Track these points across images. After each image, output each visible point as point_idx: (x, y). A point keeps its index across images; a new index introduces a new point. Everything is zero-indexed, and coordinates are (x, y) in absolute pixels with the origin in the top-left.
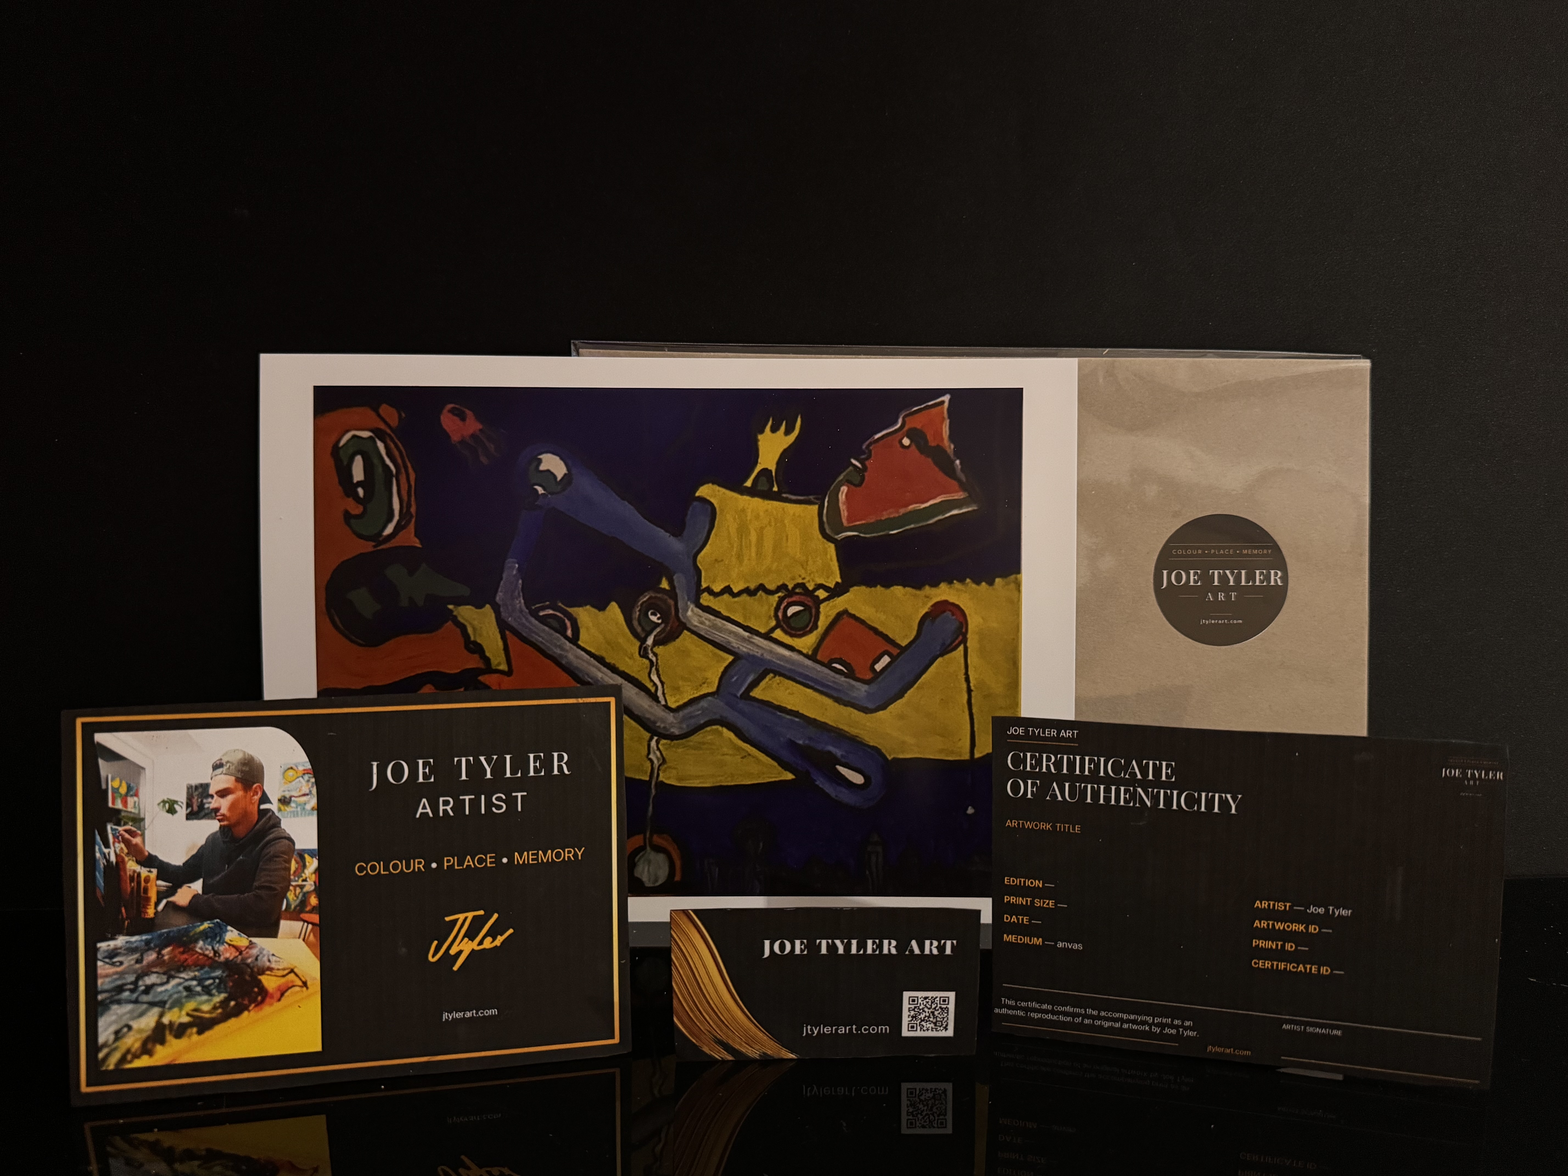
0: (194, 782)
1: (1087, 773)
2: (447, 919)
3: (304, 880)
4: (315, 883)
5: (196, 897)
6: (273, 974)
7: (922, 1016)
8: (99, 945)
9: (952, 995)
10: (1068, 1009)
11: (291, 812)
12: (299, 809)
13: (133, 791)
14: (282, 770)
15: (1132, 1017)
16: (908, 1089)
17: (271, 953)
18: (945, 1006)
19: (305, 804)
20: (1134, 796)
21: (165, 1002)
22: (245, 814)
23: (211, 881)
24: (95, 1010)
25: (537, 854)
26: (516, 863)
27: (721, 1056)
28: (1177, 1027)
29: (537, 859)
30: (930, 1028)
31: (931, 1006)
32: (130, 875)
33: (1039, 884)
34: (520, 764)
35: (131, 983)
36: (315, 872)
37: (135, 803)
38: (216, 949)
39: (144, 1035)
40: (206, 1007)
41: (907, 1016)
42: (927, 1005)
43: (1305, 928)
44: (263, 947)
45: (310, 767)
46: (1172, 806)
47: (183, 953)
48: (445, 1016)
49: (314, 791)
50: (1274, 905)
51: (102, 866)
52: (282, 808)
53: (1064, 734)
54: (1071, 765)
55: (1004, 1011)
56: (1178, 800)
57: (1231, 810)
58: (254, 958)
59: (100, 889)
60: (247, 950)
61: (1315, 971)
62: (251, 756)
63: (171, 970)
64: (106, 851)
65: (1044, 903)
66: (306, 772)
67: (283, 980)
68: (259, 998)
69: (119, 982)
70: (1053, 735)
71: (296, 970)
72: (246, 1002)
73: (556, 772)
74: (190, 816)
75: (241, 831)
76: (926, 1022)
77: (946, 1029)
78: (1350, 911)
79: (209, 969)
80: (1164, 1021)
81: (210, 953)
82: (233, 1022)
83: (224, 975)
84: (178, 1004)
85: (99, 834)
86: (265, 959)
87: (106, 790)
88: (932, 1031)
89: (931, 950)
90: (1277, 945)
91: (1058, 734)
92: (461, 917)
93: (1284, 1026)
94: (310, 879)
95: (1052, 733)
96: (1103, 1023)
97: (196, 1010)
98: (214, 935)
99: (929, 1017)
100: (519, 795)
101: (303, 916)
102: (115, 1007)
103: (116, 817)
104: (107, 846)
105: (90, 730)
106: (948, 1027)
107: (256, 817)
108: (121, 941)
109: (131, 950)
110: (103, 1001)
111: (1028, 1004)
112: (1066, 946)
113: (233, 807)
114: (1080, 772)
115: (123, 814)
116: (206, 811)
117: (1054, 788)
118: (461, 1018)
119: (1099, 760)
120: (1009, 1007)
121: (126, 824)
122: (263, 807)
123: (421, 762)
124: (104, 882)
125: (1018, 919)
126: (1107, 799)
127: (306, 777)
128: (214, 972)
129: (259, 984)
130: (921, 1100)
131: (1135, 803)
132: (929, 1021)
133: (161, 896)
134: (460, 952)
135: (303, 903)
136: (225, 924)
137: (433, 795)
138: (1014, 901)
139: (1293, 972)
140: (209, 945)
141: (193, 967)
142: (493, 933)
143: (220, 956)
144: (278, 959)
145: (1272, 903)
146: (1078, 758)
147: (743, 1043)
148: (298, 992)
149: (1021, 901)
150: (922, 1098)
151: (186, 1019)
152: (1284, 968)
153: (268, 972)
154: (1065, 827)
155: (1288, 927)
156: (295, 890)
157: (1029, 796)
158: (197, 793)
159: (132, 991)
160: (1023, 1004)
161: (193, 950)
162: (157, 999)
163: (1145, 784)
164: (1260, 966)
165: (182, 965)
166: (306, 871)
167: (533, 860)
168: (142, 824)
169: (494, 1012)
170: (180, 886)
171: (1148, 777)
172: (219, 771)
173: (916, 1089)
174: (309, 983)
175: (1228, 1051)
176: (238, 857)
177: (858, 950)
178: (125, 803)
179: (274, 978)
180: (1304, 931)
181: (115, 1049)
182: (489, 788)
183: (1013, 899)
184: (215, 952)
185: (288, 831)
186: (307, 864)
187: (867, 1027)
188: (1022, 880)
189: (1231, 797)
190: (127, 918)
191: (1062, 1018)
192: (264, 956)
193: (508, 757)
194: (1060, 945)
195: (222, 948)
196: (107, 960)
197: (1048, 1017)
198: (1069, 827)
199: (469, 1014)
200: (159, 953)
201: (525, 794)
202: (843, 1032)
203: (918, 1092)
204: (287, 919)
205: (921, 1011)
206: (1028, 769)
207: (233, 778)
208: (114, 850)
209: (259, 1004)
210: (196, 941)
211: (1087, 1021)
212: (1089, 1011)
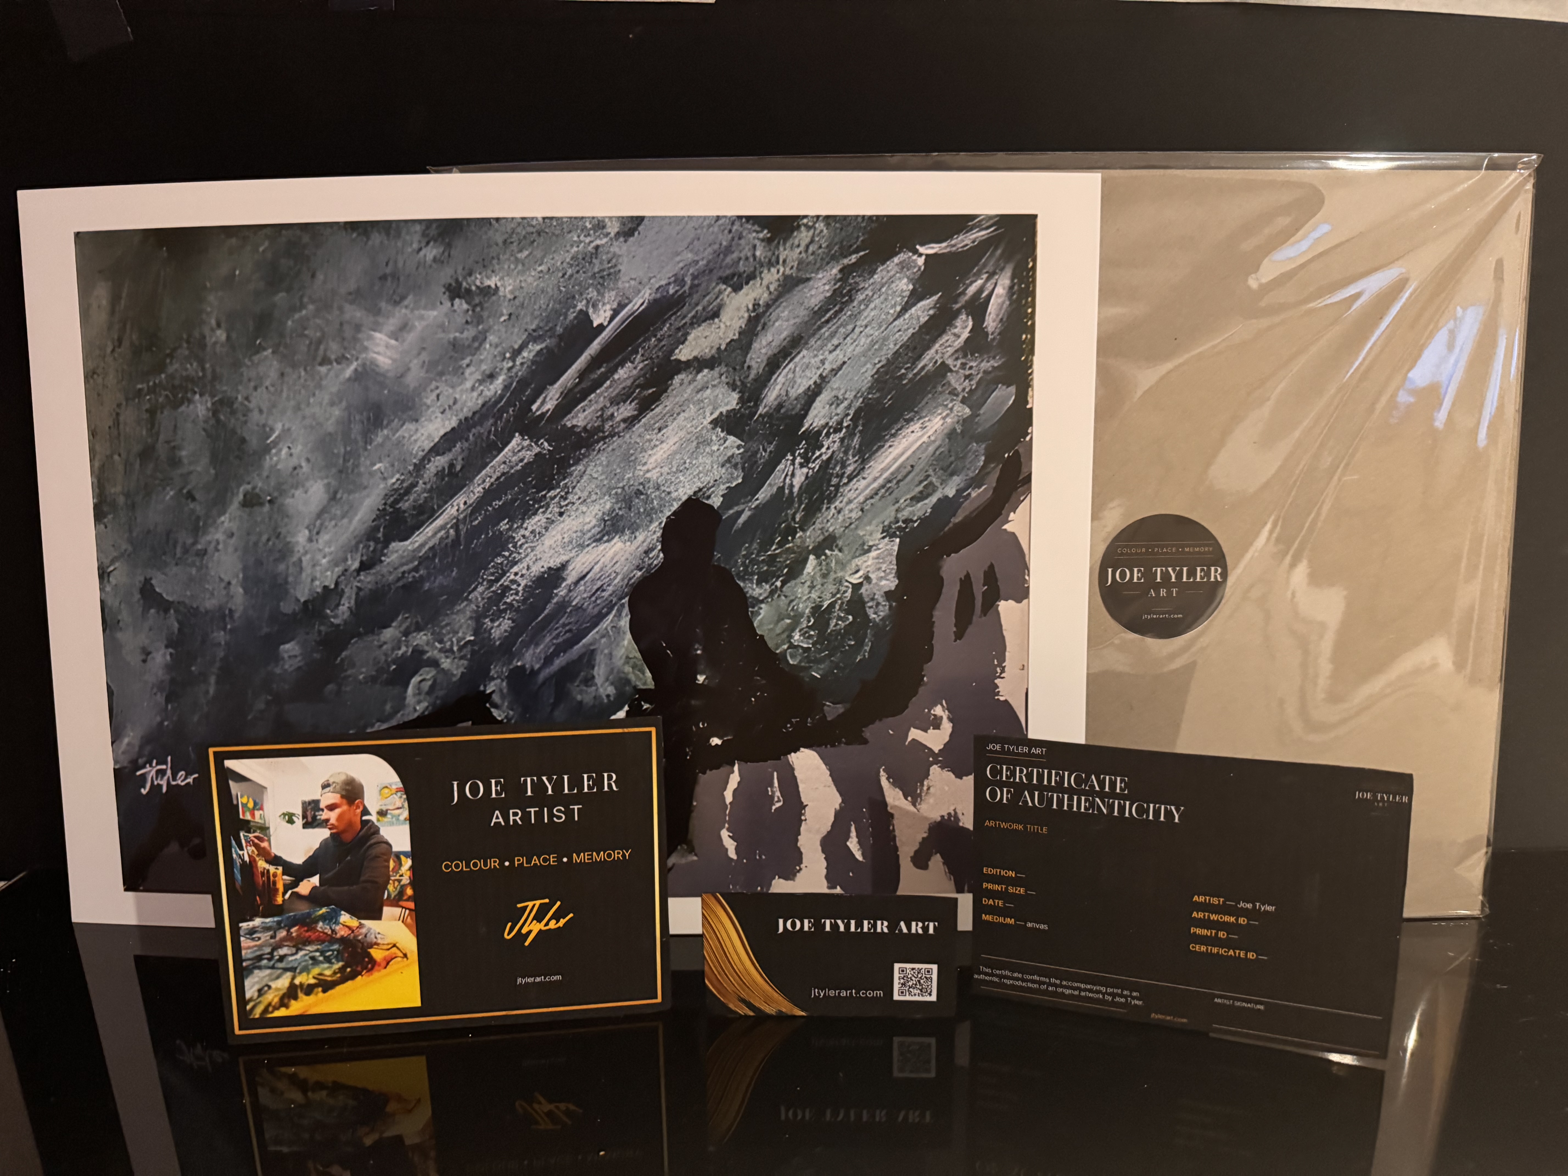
0: (308, 798)
1: (1053, 784)
2: (519, 906)
3: (401, 876)
4: (409, 878)
5: (314, 888)
6: (379, 947)
7: (910, 984)
8: (241, 925)
9: (935, 967)
10: (1036, 978)
11: (387, 822)
12: (394, 819)
13: (258, 806)
14: (379, 788)
15: (1089, 985)
16: (899, 1042)
17: (377, 931)
18: (929, 976)
19: (399, 815)
20: (1092, 804)
21: (296, 968)
22: (350, 824)
23: (326, 876)
24: (242, 973)
25: (592, 855)
26: (574, 862)
27: (746, 1012)
28: (1126, 997)
29: (592, 859)
30: (917, 996)
31: (917, 975)
32: (261, 871)
33: (1012, 874)
34: (576, 782)
35: (268, 954)
36: (409, 869)
37: (261, 817)
38: (333, 928)
39: (281, 993)
40: (328, 972)
41: (898, 984)
42: (914, 975)
43: (1235, 919)
44: (371, 926)
45: (401, 786)
46: (1125, 814)
47: (307, 931)
48: (519, 980)
49: (406, 805)
50: (1209, 900)
51: (238, 864)
53: (1034, 752)
54: (1040, 777)
55: (982, 977)
56: (1131, 810)
57: (1175, 820)
58: (364, 935)
59: (240, 884)
60: (358, 929)
61: (1243, 955)
62: (353, 777)
63: (299, 944)
64: (240, 852)
65: (1016, 889)
66: (399, 790)
67: (387, 953)
68: (370, 966)
69: (258, 953)
70: (1025, 752)
71: (397, 945)
72: (359, 969)
73: (606, 789)
74: (306, 826)
75: (347, 837)
76: (914, 989)
77: (930, 995)
78: (1273, 908)
79: (328, 944)
80: (1116, 991)
81: (329, 931)
82: (348, 985)
83: (341, 948)
84: (306, 969)
85: (234, 839)
86: (373, 936)
87: (237, 805)
88: (919, 997)
89: (917, 930)
90: (1211, 933)
91: (1030, 750)
92: (530, 903)
93: (1216, 1000)
94: (405, 875)
95: (1025, 750)
96: (1064, 991)
97: (321, 974)
98: (331, 918)
99: (916, 985)
100: (576, 807)
101: (401, 903)
102: (257, 972)
103: (246, 825)
104: (241, 849)
105: (220, 758)
106: (933, 994)
107: (359, 826)
108: (257, 922)
109: (266, 929)
110: (248, 966)
111: (1002, 972)
112: (1034, 926)
113: (340, 818)
114: (1048, 783)
115: (252, 823)
117: (1025, 795)
118: (532, 983)
119: (1064, 774)
120: (986, 974)
122: (364, 818)
123: (493, 781)
124: (241, 877)
125: (994, 902)
126: (1070, 806)
127: (399, 794)
128: (332, 946)
129: (369, 955)
130: (909, 1051)
131: (1093, 811)
132: (916, 989)
133: (287, 888)
134: (530, 931)
135: (401, 893)
136: (339, 909)
137: (504, 807)
139: (1224, 955)
140: (327, 925)
141: (316, 942)
142: (557, 916)
143: (336, 934)
144: (382, 936)
145: (1207, 898)
146: (1046, 771)
147: (763, 1003)
148: (399, 962)
149: (997, 887)
150: (910, 1049)
151: (312, 981)
152: (1217, 952)
153: (376, 947)
154: (1034, 828)
155: (1221, 918)
157: (1005, 801)
158: (310, 808)
159: (269, 960)
160: (998, 972)
161: (315, 929)
162: (289, 966)
163: (1102, 795)
164: (1196, 950)
165: (307, 941)
166: (402, 869)
167: (588, 859)
169: (558, 977)
170: (302, 880)
171: (1105, 789)
172: (327, 789)
173: (905, 1042)
174: (409, 955)
175: (1168, 1018)
176: (346, 857)
177: (856, 928)
178: (253, 814)
179: (380, 951)
180: (1234, 922)
181: (259, 1003)
182: (550, 802)
183: (990, 886)
184: (333, 931)
185: (385, 837)
186: (403, 863)
187: (865, 992)
188: (998, 870)
189: (1175, 809)
190: (261, 904)
191: (1030, 985)
192: (371, 934)
193: (566, 777)
194: (1029, 925)
195: (337, 928)
196: (248, 936)
197: (1019, 983)
198: (1037, 829)
199: (538, 980)
200: (288, 931)
201: (581, 806)
202: (845, 995)
203: (907, 1044)
205: (909, 979)
206: (1004, 779)
207: (339, 795)
208: (247, 852)
209: (370, 970)
210: (317, 922)
211: (1050, 989)
212: (1053, 980)
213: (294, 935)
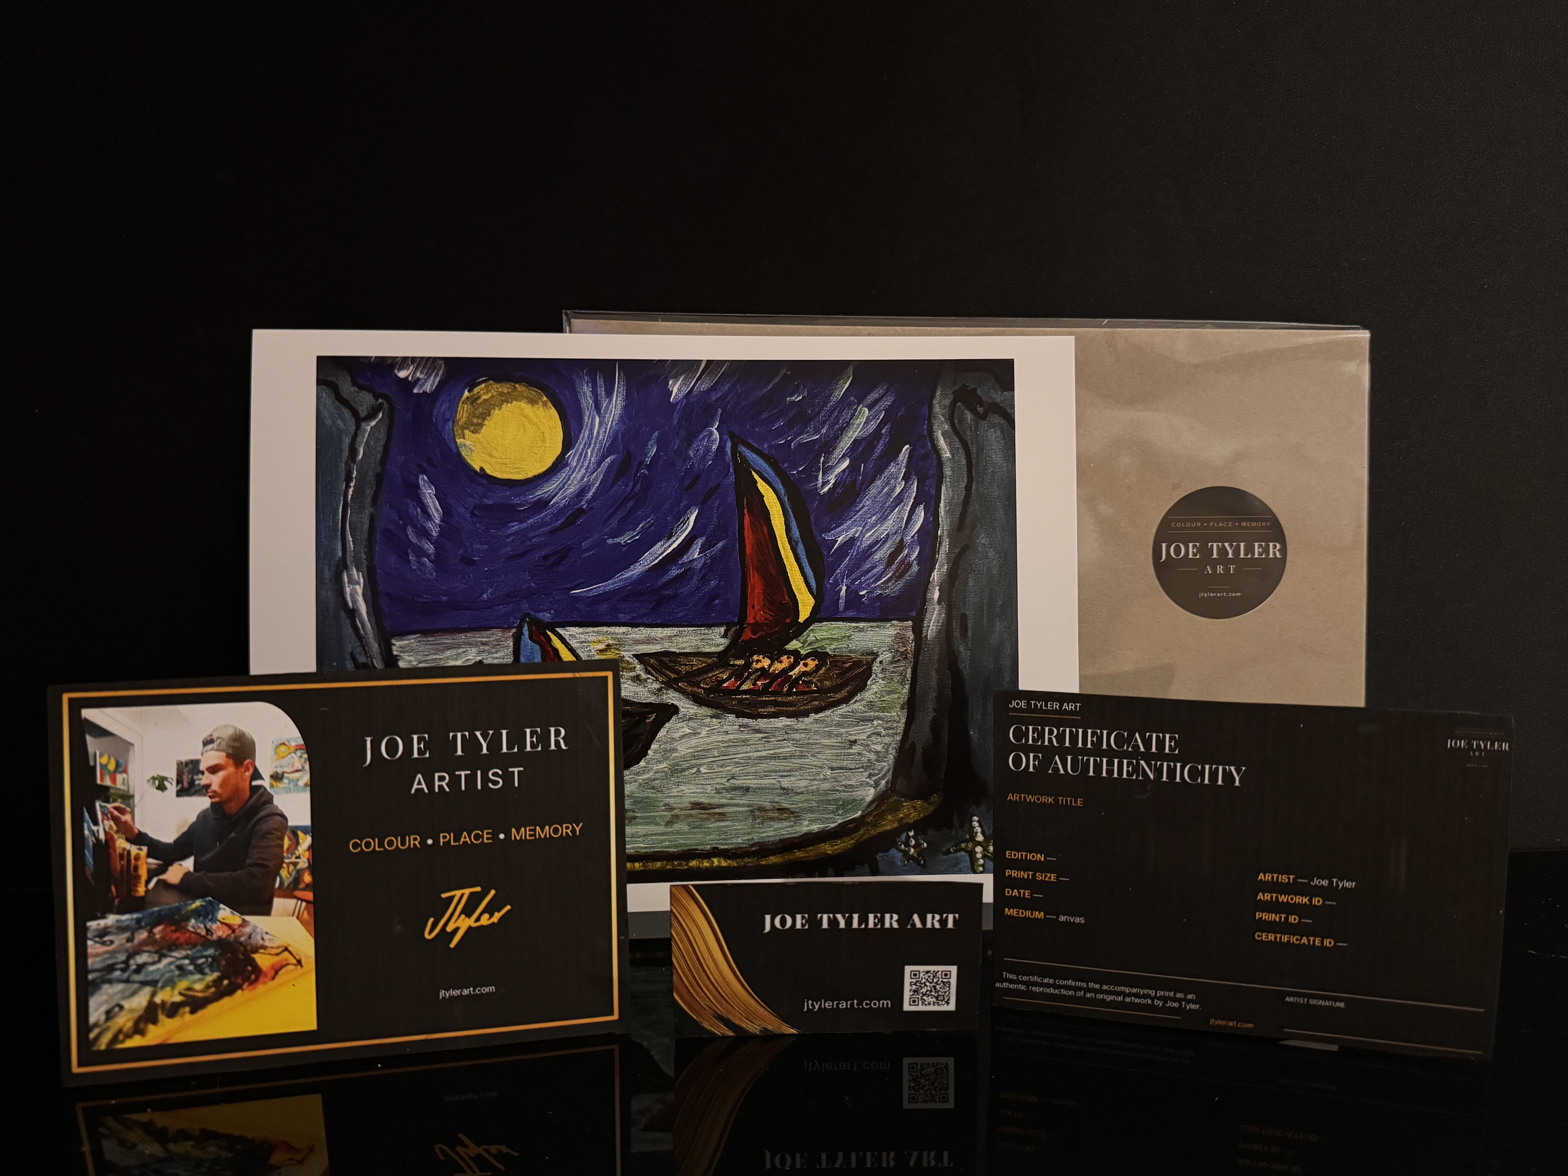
0: (185, 758)
1: (1089, 746)
2: (444, 896)
3: (298, 857)
4: (308, 860)
5: (187, 875)
6: (266, 952)
7: (924, 990)
8: (89, 924)
9: (954, 969)
10: (1070, 983)
11: (283, 788)
12: (291, 785)
13: (121, 768)
14: (274, 745)
15: (1134, 991)
16: (909, 1064)
17: (265, 931)
18: (946, 980)
19: (298, 780)
20: (1136, 769)
21: (157, 982)
22: (237, 791)
23: (203, 859)
24: (86, 989)
25: (535, 830)
26: (513, 839)
27: (721, 1031)
28: (1179, 1000)
29: (534, 835)
30: (932, 1003)
31: (933, 980)
32: (120, 853)
33: (1040, 857)
34: (517, 739)
35: (122, 962)
36: (308, 849)
37: (124, 779)
38: (208, 927)
39: (136, 1015)
40: (199, 986)
41: (909, 990)
42: (929, 979)
43: (1308, 900)
44: (257, 925)
45: (302, 742)
46: (1175, 779)
47: (175, 931)
48: (442, 993)
49: (307, 767)
50: (1278, 878)
51: (91, 844)
52: (274, 784)
53: (1067, 707)
54: (1074, 738)
55: (1005, 985)
56: (1183, 773)
57: (1235, 783)
58: (248, 936)
59: (89, 868)
60: (241, 928)
61: (1318, 943)
62: (242, 731)
63: (162, 949)
64: (95, 828)
65: (1046, 876)
66: (298, 747)
67: (277, 958)
68: (253, 977)
69: (110, 962)
70: (1056, 708)
71: (290, 948)
72: (239, 981)
73: (553, 747)
74: (180, 793)
75: (233, 808)
76: (928, 996)
77: (948, 1003)
78: (1354, 883)
79: (201, 948)
80: (1167, 994)
81: (203, 931)
82: (226, 1001)
83: (217, 953)
84: (170, 983)
85: (88, 811)
86: (259, 937)
87: (94, 767)
88: (934, 1005)
89: (933, 924)
90: (1280, 918)
91: (1061, 707)
92: (458, 893)
93: (1287, 999)
94: (303, 856)
95: (1055, 706)
96: (1105, 997)
97: (189, 989)
98: (206, 914)
99: (931, 991)
100: (516, 770)
101: (297, 893)
102: (106, 987)
103: (104, 793)
104: (96, 823)
105: (76, 706)
106: (950, 1001)
107: (248, 794)
108: (111, 919)
109: (122, 929)
110: (94, 980)
111: (1029, 978)
112: (1068, 920)
113: (224, 783)
114: (1083, 744)
115: (112, 791)
116: (197, 788)
117: (1056, 761)
118: (458, 996)
119: (1102, 733)
120: (1011, 981)
121: (114, 801)
122: (254, 783)
123: (415, 737)
124: (94, 861)
125: (1019, 893)
126: (1110, 772)
127: (299, 753)
128: (206, 950)
129: (253, 963)
130: (922, 1075)
131: (1138, 776)
132: (931, 995)
133: (152, 874)
134: (457, 929)
135: (297, 880)
136: (217, 902)
137: (428, 769)
138: (1015, 874)
139: (1296, 944)
140: (201, 923)
141: (185, 946)
142: (490, 910)
143: (212, 934)
144: (271, 937)
145: (1275, 876)
146: (1080, 731)
147: (744, 1019)
148: (292, 971)
149: (1022, 874)
150: (924, 1072)
151: (178, 998)
152: (1287, 941)
153: (262, 951)
154: (1067, 801)
155: (1292, 899)
156: (288, 868)
157: (1031, 769)
158: (187, 769)
159: (123, 970)
160: (1025, 978)
161: (185, 928)
162: (149, 978)
163: (1148, 757)
164: (1263, 939)
165: (174, 944)
166: (299, 848)
167: (530, 835)
168: (131, 801)
169: (492, 989)
170: (171, 864)
171: (1151, 749)
172: (210, 747)
173: (917, 1064)
174: (303, 962)
175: (1231, 1024)
176: (230, 833)
177: (860, 924)
178: (114, 780)
179: (268, 957)
180: (1308, 903)
181: (107, 1029)
182: (485, 764)
183: (1014, 873)
184: (208, 931)
185: (280, 808)
186: (301, 841)
187: (868, 1002)
188: (1024, 853)
189: (1236, 769)
190: (117, 897)
191: (1063, 992)
192: (257, 934)
193: (504, 732)
194: (1062, 918)
195: (214, 926)
196: (97, 939)
197: (1050, 991)
198: (1071, 801)
199: (466, 992)
200: (150, 932)
201: (522, 769)
202: (845, 1007)
203: (919, 1067)
204: (280, 896)
205: (923, 985)
206: (1030, 742)
207: (224, 754)
208: (102, 829)
209: (253, 983)
210: (188, 919)
211: (1088, 995)
212: (1091, 985)
213: (158, 936)
